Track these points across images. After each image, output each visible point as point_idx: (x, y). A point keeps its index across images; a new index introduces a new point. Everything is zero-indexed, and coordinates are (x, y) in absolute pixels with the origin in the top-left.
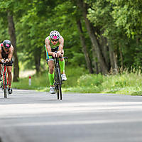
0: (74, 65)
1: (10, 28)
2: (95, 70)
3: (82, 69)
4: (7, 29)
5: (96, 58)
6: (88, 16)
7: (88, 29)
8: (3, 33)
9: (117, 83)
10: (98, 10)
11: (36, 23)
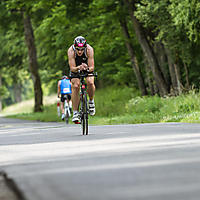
0: (119, 84)
1: (26, 35)
2: (149, 90)
3: (131, 89)
4: (23, 38)
5: (151, 73)
6: (136, 13)
7: (137, 32)
8: (18, 44)
9: (181, 107)
10: (149, 4)
11: (63, 27)
